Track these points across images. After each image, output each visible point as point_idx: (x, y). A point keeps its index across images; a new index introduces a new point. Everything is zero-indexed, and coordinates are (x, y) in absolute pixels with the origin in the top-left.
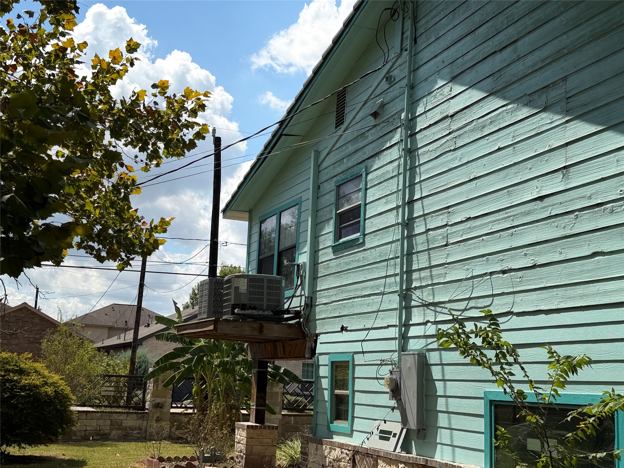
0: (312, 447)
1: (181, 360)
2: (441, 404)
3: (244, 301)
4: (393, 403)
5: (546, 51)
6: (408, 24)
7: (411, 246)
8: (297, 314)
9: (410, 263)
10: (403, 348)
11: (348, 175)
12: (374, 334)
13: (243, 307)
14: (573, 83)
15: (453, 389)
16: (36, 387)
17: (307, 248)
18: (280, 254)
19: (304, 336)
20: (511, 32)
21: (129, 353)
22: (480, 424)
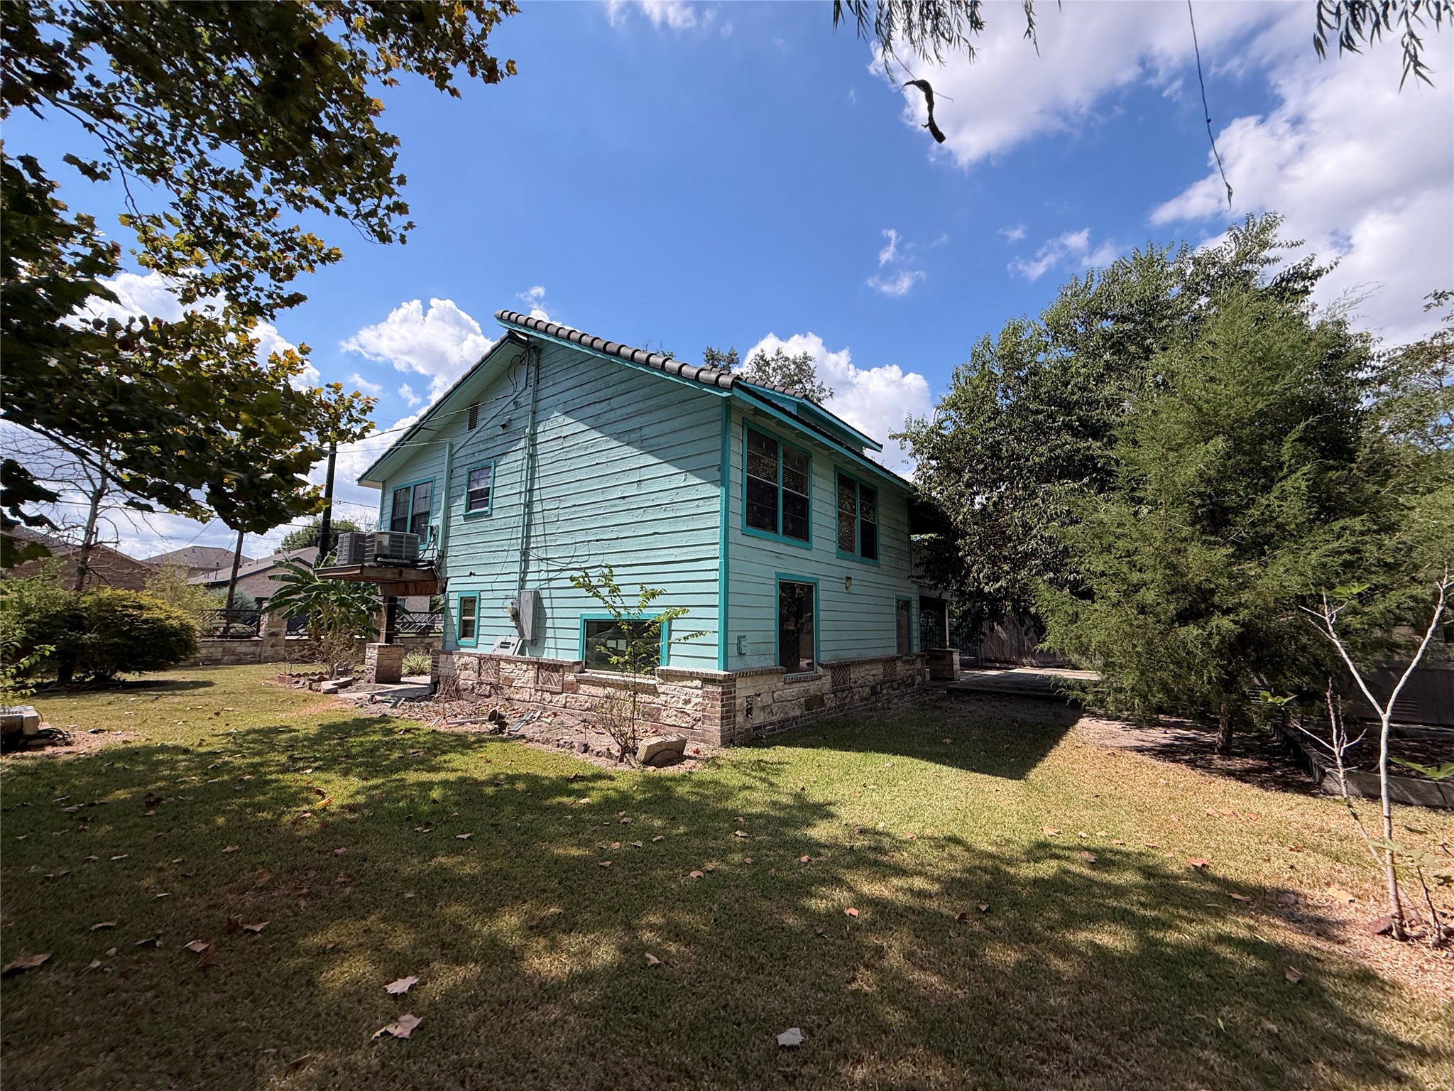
0: (442, 657)
1: (296, 597)
2: (549, 623)
3: (387, 552)
4: (513, 624)
5: (629, 410)
6: (532, 369)
7: (530, 520)
8: (431, 563)
9: (529, 531)
10: (522, 588)
11: (479, 465)
12: (500, 578)
13: (385, 556)
14: (645, 431)
15: (557, 613)
16: (161, 620)
17: (441, 514)
18: (413, 517)
19: (436, 578)
20: (608, 392)
21: (227, 590)
22: (577, 634)
